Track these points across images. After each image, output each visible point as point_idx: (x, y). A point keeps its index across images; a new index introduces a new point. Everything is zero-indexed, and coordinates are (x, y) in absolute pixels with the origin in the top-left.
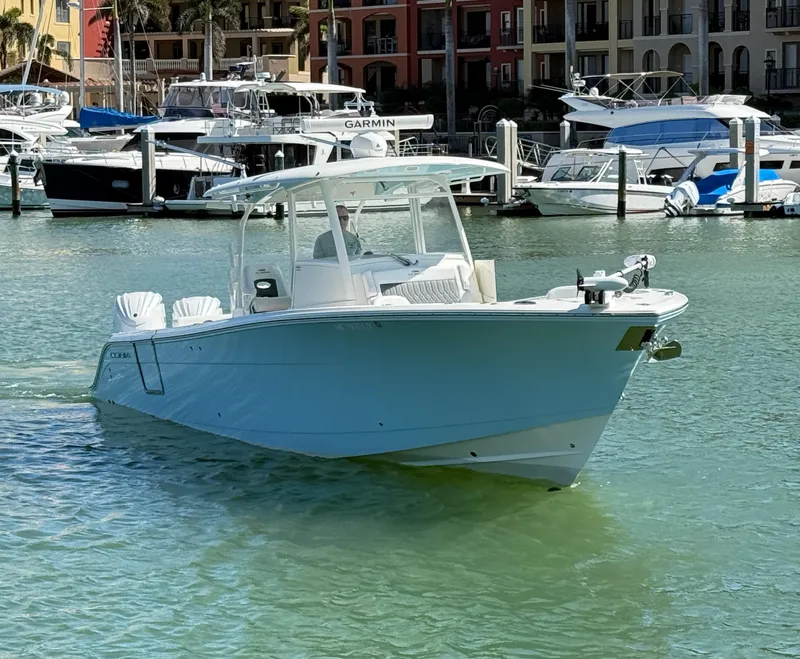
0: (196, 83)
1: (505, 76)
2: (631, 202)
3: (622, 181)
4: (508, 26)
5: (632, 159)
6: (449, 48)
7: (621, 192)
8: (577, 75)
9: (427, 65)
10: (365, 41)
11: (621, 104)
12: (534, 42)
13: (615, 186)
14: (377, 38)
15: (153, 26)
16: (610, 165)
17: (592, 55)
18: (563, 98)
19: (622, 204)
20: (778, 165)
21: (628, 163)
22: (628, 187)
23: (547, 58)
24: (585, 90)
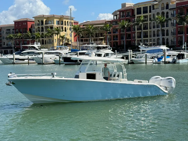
0: (85, 45)
1: (133, 43)
2: (147, 61)
3: (146, 58)
4: (134, 36)
5: (148, 55)
6: (124, 39)
7: (146, 60)
8: (141, 43)
9: (122, 42)
10: (113, 39)
11: (147, 47)
12: (137, 38)
13: (145, 59)
14: (115, 38)
15: (82, 37)
16: (145, 56)
17: (146, 40)
18: (139, 46)
19: (146, 62)
20: (170, 56)
21: (147, 56)
22: (147, 59)
23: (139, 40)
24: (142, 45)
